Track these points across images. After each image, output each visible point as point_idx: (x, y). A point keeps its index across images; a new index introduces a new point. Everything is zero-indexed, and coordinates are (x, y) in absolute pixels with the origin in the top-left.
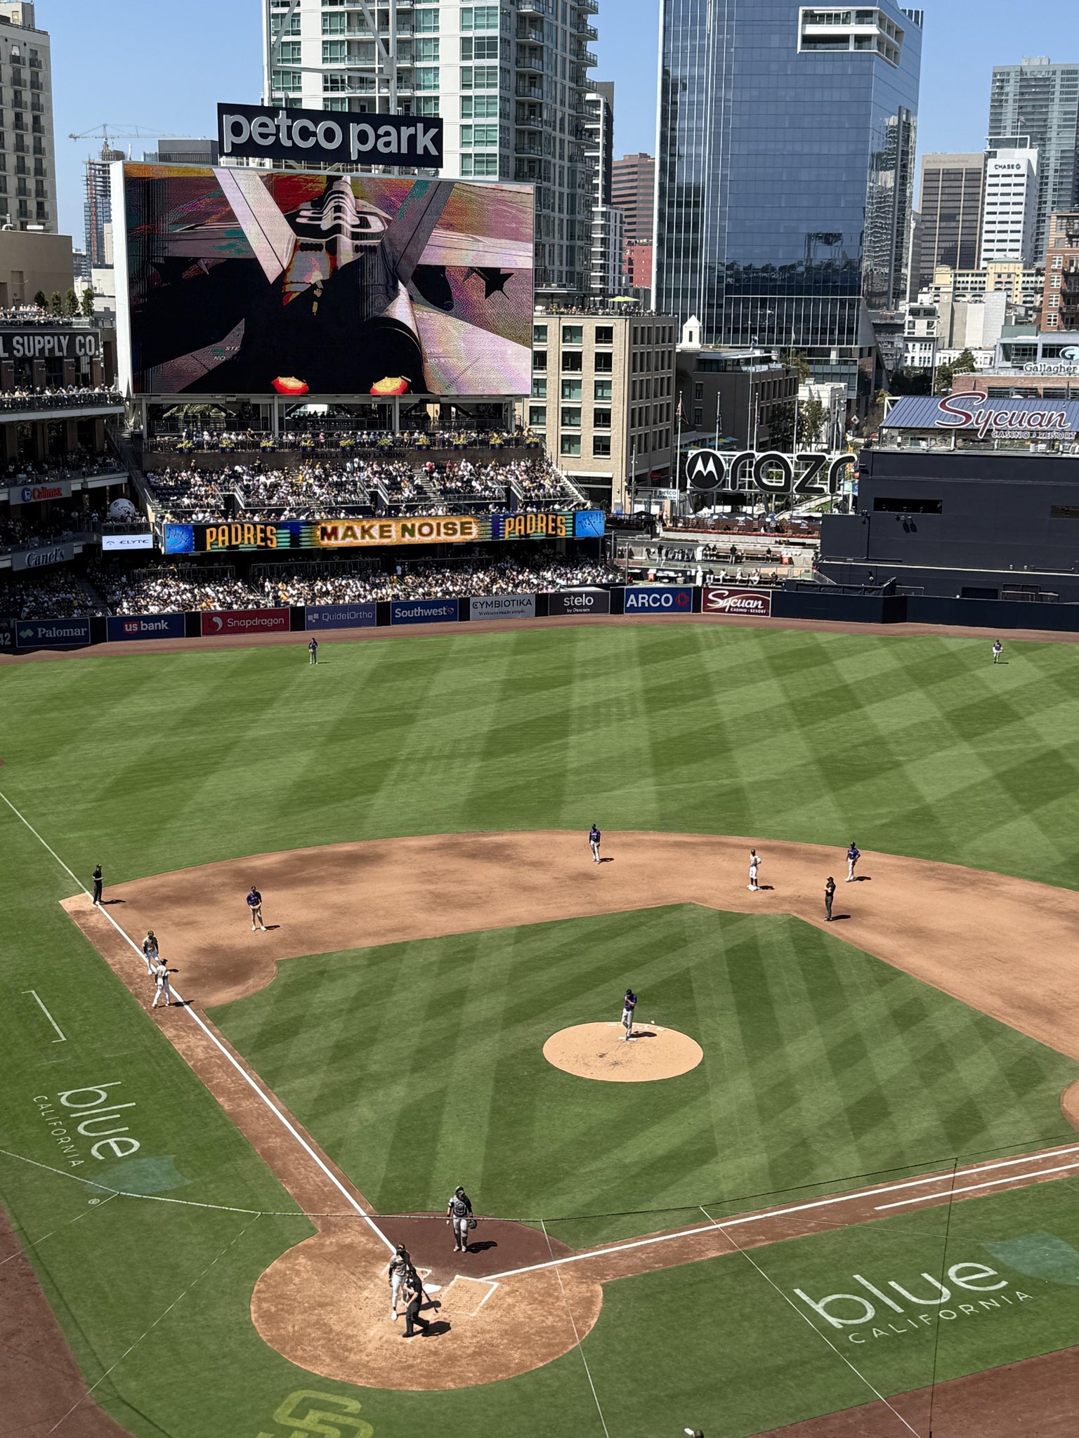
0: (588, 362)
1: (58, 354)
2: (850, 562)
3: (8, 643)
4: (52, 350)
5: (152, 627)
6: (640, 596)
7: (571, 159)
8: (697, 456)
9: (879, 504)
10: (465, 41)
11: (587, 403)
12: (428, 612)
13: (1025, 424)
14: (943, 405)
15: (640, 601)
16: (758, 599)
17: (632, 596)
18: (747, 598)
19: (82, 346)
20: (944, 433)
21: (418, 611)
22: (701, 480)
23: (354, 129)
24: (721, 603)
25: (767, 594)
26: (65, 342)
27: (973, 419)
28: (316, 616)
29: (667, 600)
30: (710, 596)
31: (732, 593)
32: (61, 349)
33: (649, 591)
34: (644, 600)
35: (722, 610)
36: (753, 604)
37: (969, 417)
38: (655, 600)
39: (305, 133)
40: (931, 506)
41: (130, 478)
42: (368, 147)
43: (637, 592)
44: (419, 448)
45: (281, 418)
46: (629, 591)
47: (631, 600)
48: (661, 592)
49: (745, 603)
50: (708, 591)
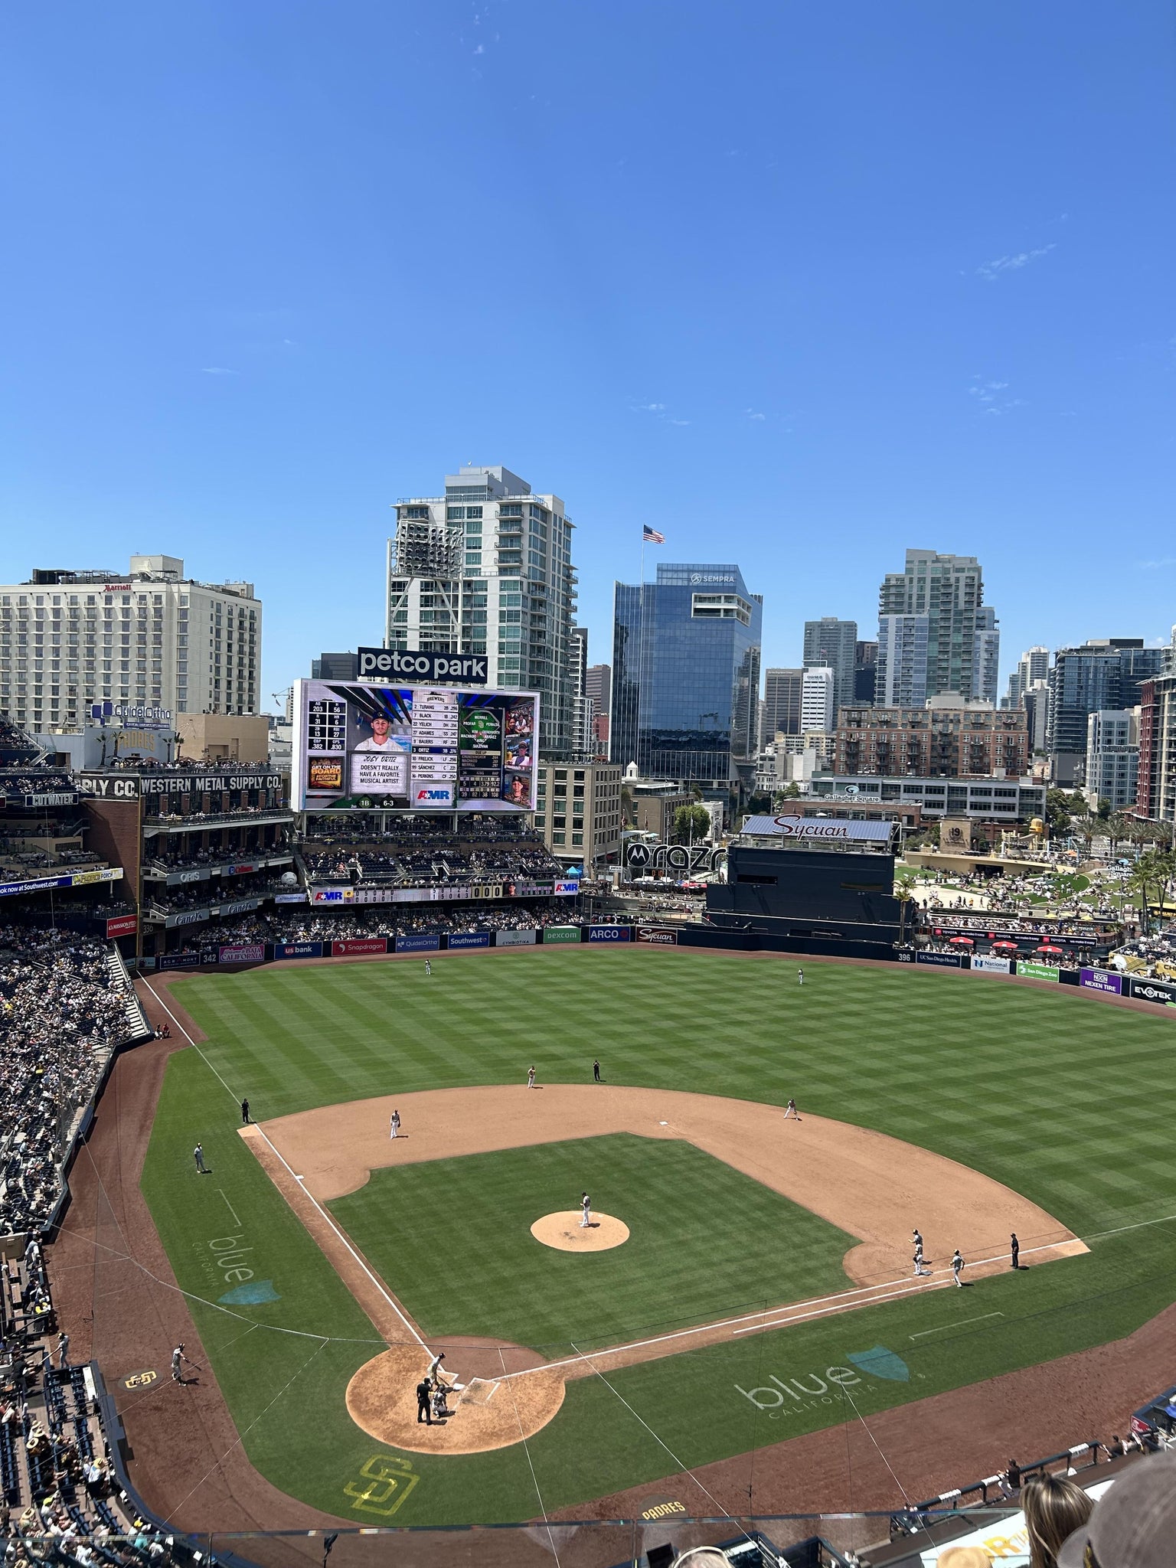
0: (570, 791)
1: (256, 787)
2: (724, 912)
3: (214, 960)
4: (253, 785)
5: (302, 950)
6: (600, 932)
7: (561, 677)
8: (633, 847)
9: (741, 878)
10: (502, 613)
11: (570, 816)
12: (471, 941)
13: (824, 834)
14: (776, 821)
15: (600, 935)
16: (670, 934)
17: (594, 932)
18: (663, 934)
19: (271, 782)
20: (776, 837)
21: (464, 941)
22: (635, 861)
23: (437, 662)
24: (648, 937)
25: (675, 931)
26: (261, 780)
27: (795, 830)
28: (403, 943)
29: (616, 934)
30: (641, 932)
31: (654, 931)
32: (258, 785)
33: (605, 929)
35: (648, 941)
36: (666, 937)
37: (792, 829)
38: (608, 934)
40: (771, 880)
41: (294, 860)
42: (444, 672)
43: (597, 929)
44: (469, 842)
45: (386, 824)
46: (593, 928)
47: (594, 934)
48: (611, 929)
49: (662, 937)
50: (639, 929)
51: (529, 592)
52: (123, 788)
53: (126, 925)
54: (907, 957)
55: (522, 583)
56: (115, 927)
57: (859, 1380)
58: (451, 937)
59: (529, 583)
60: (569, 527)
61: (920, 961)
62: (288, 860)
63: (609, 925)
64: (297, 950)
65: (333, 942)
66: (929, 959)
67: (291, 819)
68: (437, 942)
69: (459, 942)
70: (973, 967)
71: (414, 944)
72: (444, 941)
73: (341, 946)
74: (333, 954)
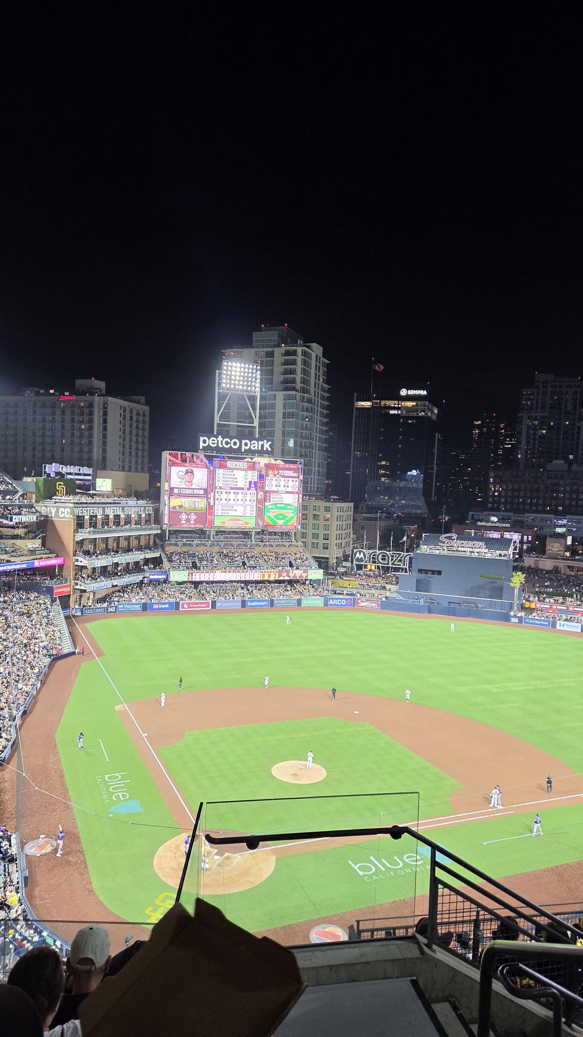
0: (322, 517)
2: (409, 591)
3: (114, 610)
5: (163, 606)
6: (334, 600)
8: (356, 552)
9: (419, 571)
10: (284, 414)
11: (321, 532)
12: (259, 604)
13: (469, 545)
15: (334, 602)
16: (376, 603)
17: (331, 600)
18: (372, 603)
19: (148, 510)
20: (442, 547)
21: (255, 604)
22: (358, 560)
23: (244, 442)
24: (363, 604)
25: (379, 601)
27: (452, 543)
28: (220, 604)
29: (344, 602)
30: (359, 601)
31: (367, 600)
32: (140, 511)
33: (338, 599)
34: (336, 602)
35: (363, 606)
36: (374, 605)
37: (450, 542)
38: (339, 602)
39: (227, 443)
40: (439, 573)
41: (160, 555)
42: (247, 448)
43: (333, 599)
44: (260, 546)
45: (214, 535)
47: (331, 602)
48: (342, 599)
49: (371, 605)
50: (358, 599)
51: (300, 402)
52: (64, 513)
53: (65, 590)
54: (516, 620)
55: (296, 395)
56: (59, 590)
58: (249, 601)
59: (300, 396)
61: (525, 622)
62: (157, 555)
63: (341, 596)
64: (161, 606)
65: (181, 602)
66: (531, 621)
67: (159, 532)
68: (240, 604)
69: (252, 604)
70: (558, 627)
71: (227, 604)
72: (244, 604)
73: (185, 605)
74: (181, 609)
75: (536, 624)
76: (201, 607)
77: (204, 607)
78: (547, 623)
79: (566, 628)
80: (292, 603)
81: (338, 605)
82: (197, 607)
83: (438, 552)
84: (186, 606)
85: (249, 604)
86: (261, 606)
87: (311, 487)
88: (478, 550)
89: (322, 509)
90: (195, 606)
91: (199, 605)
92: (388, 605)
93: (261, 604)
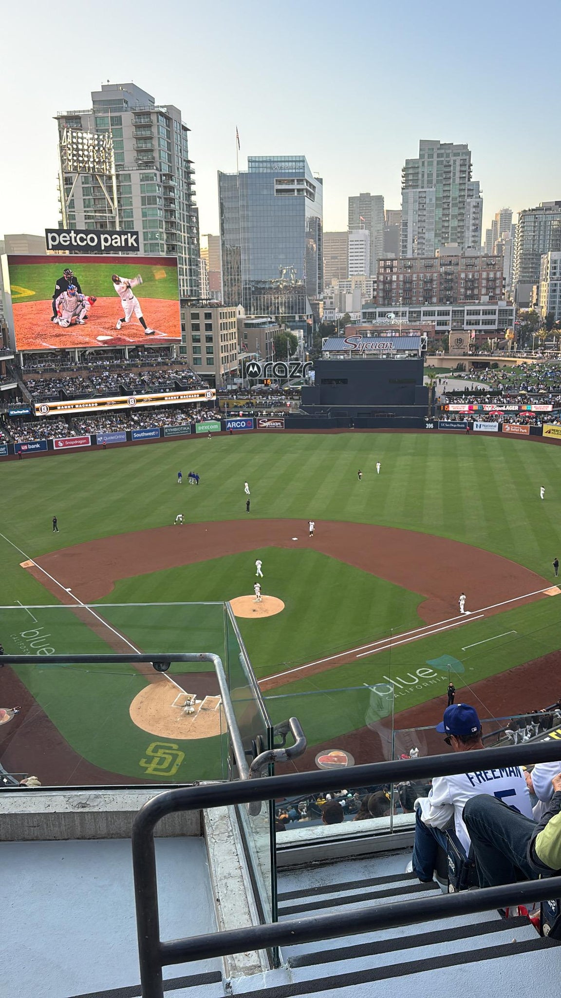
0: (202, 327)
2: (313, 405)
5: (33, 447)
6: (233, 423)
7: (188, 244)
9: (324, 381)
10: (143, 198)
11: (203, 344)
12: (147, 434)
13: (377, 347)
14: (346, 341)
15: (232, 425)
16: (279, 422)
17: (229, 423)
18: (275, 422)
20: (346, 352)
21: (143, 434)
24: (265, 424)
25: (283, 420)
27: (358, 346)
28: (101, 438)
29: (243, 424)
31: (269, 420)
33: (236, 421)
34: (234, 425)
35: (265, 427)
36: (277, 424)
37: (356, 346)
38: (238, 424)
40: (345, 381)
41: (17, 385)
43: (231, 422)
44: (137, 366)
45: (78, 357)
46: (228, 422)
47: (229, 425)
48: (241, 421)
49: (274, 424)
50: (259, 420)
51: (161, 182)
54: (431, 426)
55: (155, 175)
57: (436, 674)
58: (134, 432)
59: (161, 175)
60: (186, 129)
61: (441, 427)
62: (13, 386)
63: (239, 418)
64: (30, 447)
65: (54, 440)
66: (447, 425)
67: (13, 357)
68: (124, 437)
69: (139, 435)
70: (475, 429)
71: (109, 438)
72: (129, 434)
73: (59, 443)
74: (55, 448)
75: (453, 428)
76: (79, 444)
77: (83, 444)
78: (464, 426)
79: (483, 429)
80: (185, 430)
81: (237, 428)
82: (74, 445)
83: (342, 357)
84: (61, 444)
85: (136, 435)
86: (149, 436)
87: (184, 290)
88: (386, 352)
89: (202, 316)
90: (72, 443)
91: (76, 442)
92: (293, 424)
93: (150, 434)
